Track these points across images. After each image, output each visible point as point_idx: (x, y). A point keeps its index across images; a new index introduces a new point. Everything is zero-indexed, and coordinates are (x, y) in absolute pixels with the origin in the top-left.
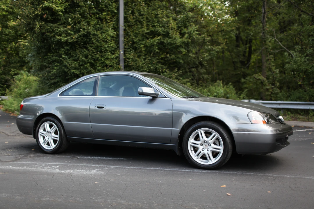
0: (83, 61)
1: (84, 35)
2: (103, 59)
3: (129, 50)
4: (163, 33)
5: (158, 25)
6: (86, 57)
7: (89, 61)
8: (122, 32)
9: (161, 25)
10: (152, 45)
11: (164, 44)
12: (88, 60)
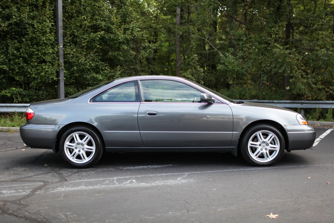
0: (13, 54)
1: (16, 24)
2: (40, 54)
3: (69, 44)
4: (105, 28)
5: (99, 18)
6: (18, 49)
7: (22, 55)
8: (60, 24)
9: (102, 19)
10: (94, 40)
11: (105, 40)
12: (20, 54)
